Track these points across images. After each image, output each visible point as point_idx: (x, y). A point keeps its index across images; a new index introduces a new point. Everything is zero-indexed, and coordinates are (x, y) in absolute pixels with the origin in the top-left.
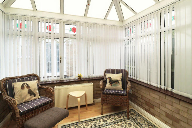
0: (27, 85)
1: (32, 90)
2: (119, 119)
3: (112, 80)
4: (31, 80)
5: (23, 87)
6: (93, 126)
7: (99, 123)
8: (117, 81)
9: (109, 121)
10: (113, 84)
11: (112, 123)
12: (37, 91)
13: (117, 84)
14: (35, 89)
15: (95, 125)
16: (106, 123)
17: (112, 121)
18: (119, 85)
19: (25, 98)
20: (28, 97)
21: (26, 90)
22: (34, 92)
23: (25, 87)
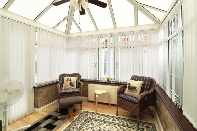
0: (70, 79)
1: (72, 83)
2: (128, 125)
3: (131, 87)
4: (72, 77)
5: (67, 80)
6: (102, 119)
7: (108, 120)
8: (134, 88)
9: (117, 122)
10: (130, 90)
11: (118, 124)
12: (75, 84)
13: (134, 91)
14: (74, 82)
15: (104, 119)
16: (113, 122)
17: (120, 123)
18: (136, 92)
19: (68, 86)
20: (69, 86)
21: (69, 82)
22: (73, 84)
23: (69, 80)
